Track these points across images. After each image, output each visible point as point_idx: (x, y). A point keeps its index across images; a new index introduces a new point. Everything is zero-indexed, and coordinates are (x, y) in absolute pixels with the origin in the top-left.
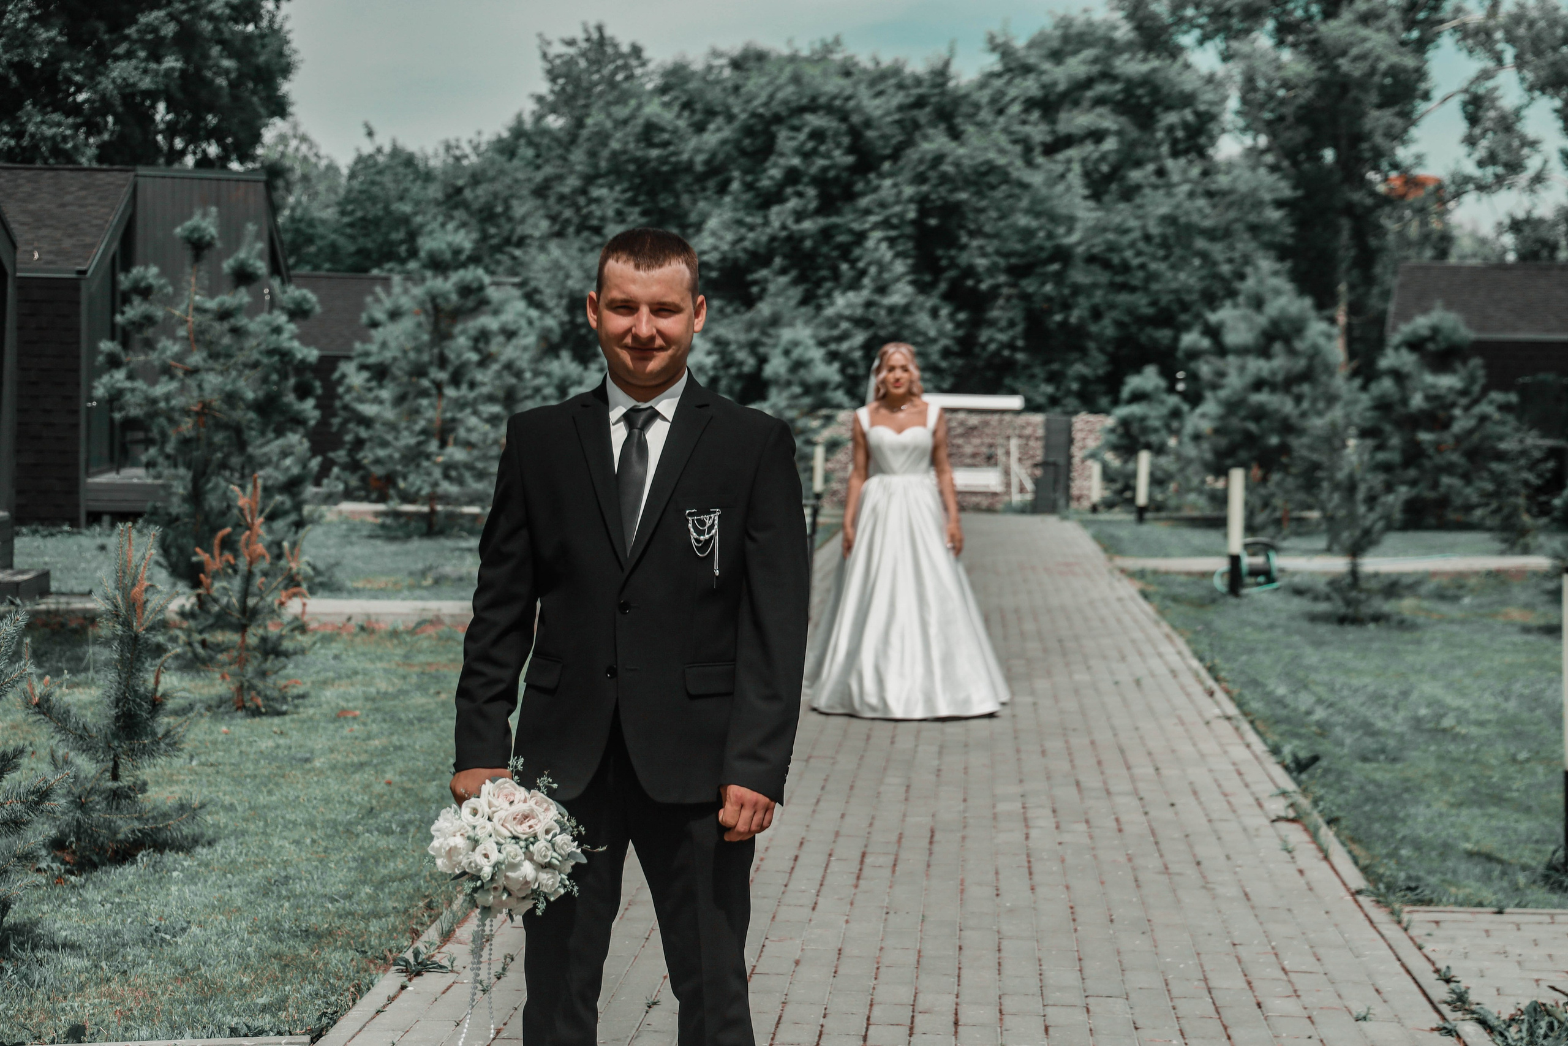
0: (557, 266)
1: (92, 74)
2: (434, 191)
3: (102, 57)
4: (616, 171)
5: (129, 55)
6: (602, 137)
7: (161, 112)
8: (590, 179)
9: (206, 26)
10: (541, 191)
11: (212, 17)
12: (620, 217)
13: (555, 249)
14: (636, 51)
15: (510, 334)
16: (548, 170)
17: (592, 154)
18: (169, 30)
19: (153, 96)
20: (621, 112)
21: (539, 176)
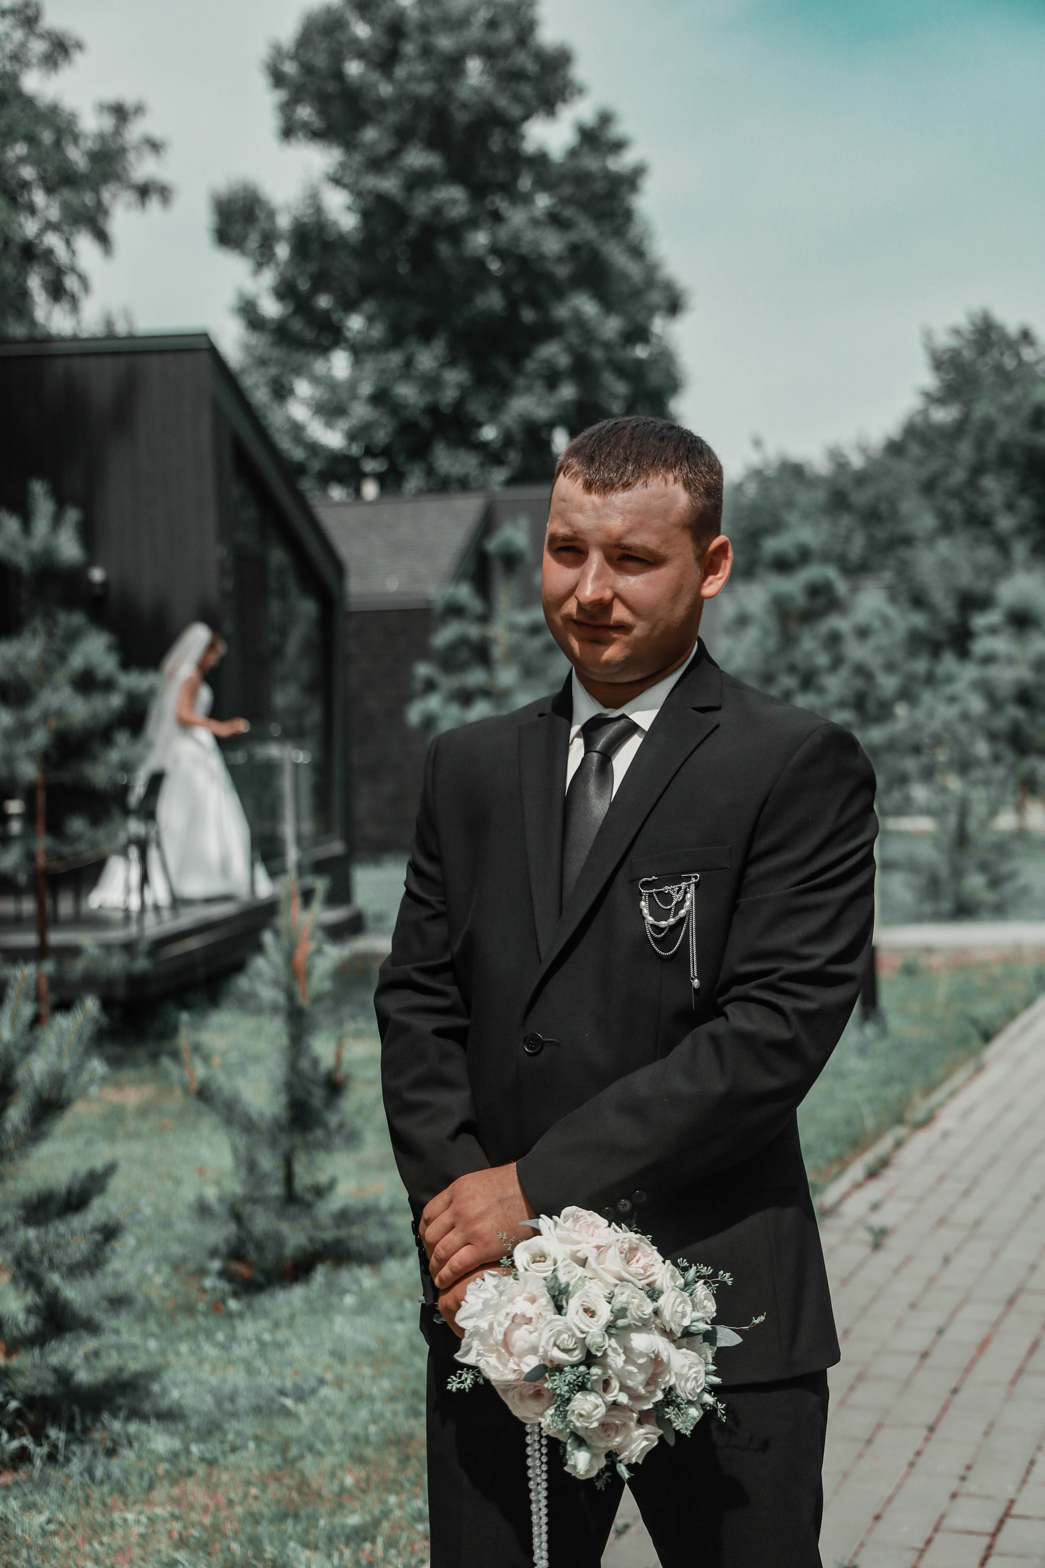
0: (946, 566)
1: (495, 409)
2: (820, 496)
3: (506, 390)
4: (1004, 460)
5: (529, 389)
6: (989, 426)
7: (561, 441)
8: (978, 470)
9: (598, 354)
10: (929, 487)
11: (607, 346)
12: (1010, 507)
13: (944, 547)
14: (1026, 336)
15: (863, 633)
16: (936, 464)
17: (980, 446)
18: (564, 361)
19: (551, 425)
20: (1008, 399)
21: (924, 473)
